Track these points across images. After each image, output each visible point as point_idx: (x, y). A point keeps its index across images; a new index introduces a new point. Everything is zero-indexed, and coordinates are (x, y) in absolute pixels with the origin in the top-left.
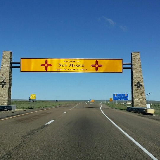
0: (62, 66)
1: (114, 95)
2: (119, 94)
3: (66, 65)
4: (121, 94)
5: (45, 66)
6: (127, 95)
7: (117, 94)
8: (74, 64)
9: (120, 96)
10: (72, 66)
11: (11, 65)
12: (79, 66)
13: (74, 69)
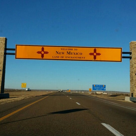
0: (59, 53)
1: (93, 85)
2: (97, 85)
3: (63, 53)
4: (99, 85)
5: (41, 53)
6: (105, 86)
7: (96, 85)
8: (71, 51)
10: (70, 54)
11: (6, 51)
12: (77, 54)
13: (72, 57)
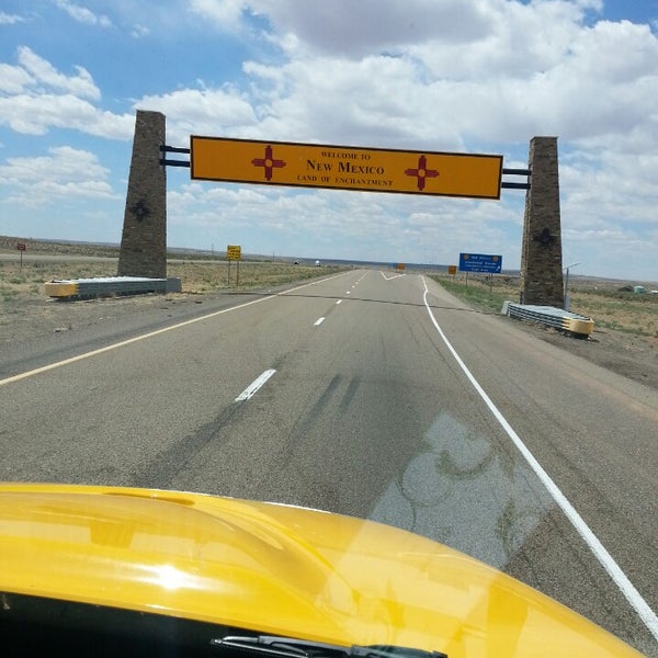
0: (316, 167)
1: (462, 256)
3: (328, 167)
5: (264, 165)
6: (500, 258)
7: (470, 255)
8: (353, 162)
9: (478, 260)
10: (348, 170)
11: (164, 155)
12: (369, 170)
13: (353, 181)
